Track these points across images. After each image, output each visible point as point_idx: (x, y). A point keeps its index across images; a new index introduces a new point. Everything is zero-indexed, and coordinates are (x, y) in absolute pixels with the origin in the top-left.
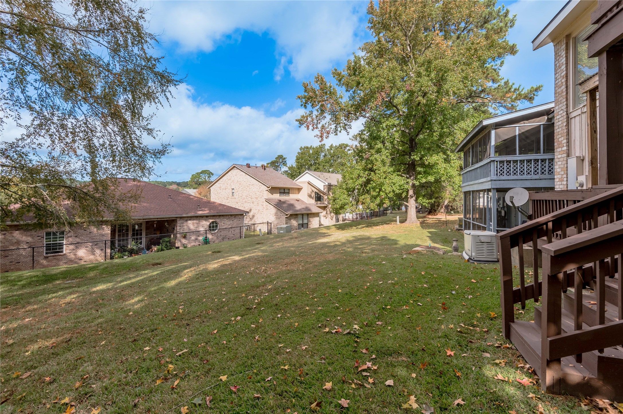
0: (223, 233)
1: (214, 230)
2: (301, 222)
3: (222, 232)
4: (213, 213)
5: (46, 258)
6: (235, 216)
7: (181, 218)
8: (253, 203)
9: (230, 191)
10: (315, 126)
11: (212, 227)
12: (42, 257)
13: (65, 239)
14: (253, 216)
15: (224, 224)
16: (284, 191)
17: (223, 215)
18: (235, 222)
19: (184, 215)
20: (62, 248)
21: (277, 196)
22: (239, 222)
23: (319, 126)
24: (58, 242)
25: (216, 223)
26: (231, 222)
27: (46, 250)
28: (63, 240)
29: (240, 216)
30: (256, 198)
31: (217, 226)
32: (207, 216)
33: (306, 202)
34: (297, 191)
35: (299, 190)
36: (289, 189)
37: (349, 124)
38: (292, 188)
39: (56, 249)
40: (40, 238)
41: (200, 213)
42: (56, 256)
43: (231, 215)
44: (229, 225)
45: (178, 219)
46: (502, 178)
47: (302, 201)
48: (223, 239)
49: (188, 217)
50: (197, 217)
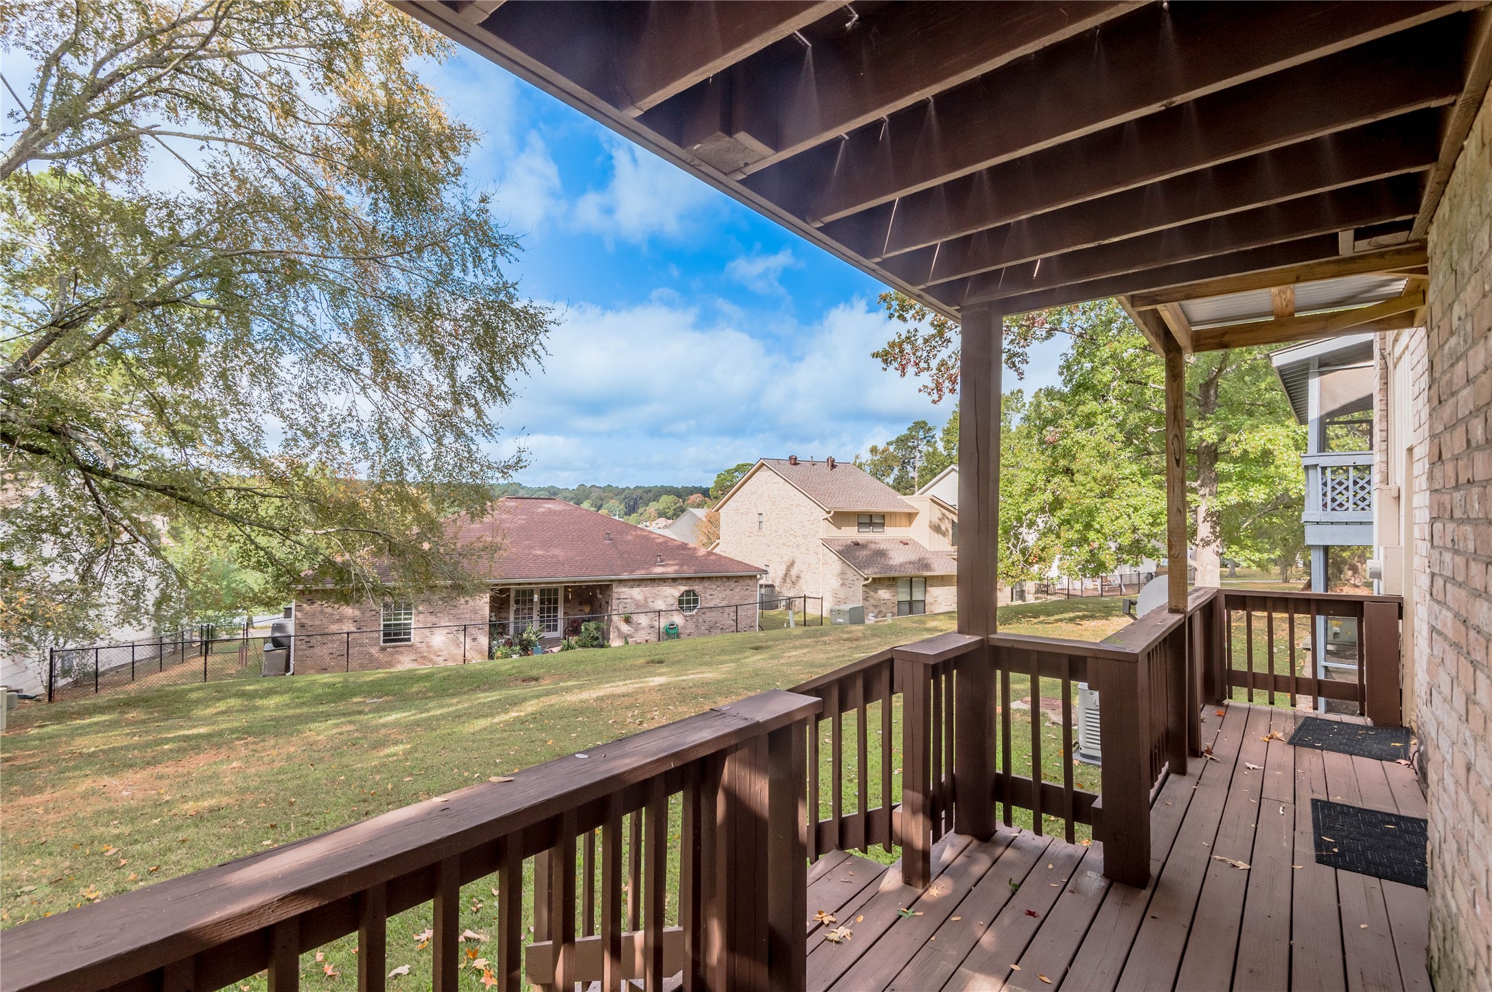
0: (710, 617)
1: (690, 609)
2: (904, 597)
3: (708, 614)
4: (688, 572)
5: (383, 649)
6: (738, 578)
7: (620, 581)
8: (798, 546)
9: (756, 518)
10: (922, 365)
11: (688, 602)
12: (377, 648)
13: (413, 617)
14: (798, 577)
15: (712, 596)
16: (871, 520)
17: (709, 578)
18: (736, 593)
19: (625, 576)
20: (409, 634)
21: (851, 533)
22: (747, 593)
23: (934, 364)
24: (403, 622)
25: (695, 595)
26: (728, 592)
27: (385, 635)
28: (411, 619)
29: (748, 581)
30: (805, 537)
31: (696, 601)
32: (674, 580)
33: (926, 546)
34: (904, 521)
35: (911, 517)
36: (883, 516)
37: (1020, 351)
38: (891, 514)
39: (399, 634)
40: (374, 613)
41: (658, 570)
42: (398, 646)
43: (728, 578)
44: (724, 599)
45: (614, 585)
46: (1340, 516)
47: (917, 545)
48: (709, 630)
49: (634, 580)
50: (653, 580)
